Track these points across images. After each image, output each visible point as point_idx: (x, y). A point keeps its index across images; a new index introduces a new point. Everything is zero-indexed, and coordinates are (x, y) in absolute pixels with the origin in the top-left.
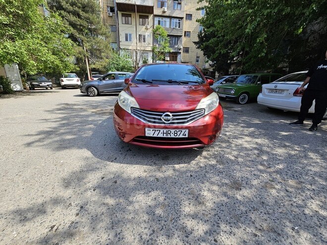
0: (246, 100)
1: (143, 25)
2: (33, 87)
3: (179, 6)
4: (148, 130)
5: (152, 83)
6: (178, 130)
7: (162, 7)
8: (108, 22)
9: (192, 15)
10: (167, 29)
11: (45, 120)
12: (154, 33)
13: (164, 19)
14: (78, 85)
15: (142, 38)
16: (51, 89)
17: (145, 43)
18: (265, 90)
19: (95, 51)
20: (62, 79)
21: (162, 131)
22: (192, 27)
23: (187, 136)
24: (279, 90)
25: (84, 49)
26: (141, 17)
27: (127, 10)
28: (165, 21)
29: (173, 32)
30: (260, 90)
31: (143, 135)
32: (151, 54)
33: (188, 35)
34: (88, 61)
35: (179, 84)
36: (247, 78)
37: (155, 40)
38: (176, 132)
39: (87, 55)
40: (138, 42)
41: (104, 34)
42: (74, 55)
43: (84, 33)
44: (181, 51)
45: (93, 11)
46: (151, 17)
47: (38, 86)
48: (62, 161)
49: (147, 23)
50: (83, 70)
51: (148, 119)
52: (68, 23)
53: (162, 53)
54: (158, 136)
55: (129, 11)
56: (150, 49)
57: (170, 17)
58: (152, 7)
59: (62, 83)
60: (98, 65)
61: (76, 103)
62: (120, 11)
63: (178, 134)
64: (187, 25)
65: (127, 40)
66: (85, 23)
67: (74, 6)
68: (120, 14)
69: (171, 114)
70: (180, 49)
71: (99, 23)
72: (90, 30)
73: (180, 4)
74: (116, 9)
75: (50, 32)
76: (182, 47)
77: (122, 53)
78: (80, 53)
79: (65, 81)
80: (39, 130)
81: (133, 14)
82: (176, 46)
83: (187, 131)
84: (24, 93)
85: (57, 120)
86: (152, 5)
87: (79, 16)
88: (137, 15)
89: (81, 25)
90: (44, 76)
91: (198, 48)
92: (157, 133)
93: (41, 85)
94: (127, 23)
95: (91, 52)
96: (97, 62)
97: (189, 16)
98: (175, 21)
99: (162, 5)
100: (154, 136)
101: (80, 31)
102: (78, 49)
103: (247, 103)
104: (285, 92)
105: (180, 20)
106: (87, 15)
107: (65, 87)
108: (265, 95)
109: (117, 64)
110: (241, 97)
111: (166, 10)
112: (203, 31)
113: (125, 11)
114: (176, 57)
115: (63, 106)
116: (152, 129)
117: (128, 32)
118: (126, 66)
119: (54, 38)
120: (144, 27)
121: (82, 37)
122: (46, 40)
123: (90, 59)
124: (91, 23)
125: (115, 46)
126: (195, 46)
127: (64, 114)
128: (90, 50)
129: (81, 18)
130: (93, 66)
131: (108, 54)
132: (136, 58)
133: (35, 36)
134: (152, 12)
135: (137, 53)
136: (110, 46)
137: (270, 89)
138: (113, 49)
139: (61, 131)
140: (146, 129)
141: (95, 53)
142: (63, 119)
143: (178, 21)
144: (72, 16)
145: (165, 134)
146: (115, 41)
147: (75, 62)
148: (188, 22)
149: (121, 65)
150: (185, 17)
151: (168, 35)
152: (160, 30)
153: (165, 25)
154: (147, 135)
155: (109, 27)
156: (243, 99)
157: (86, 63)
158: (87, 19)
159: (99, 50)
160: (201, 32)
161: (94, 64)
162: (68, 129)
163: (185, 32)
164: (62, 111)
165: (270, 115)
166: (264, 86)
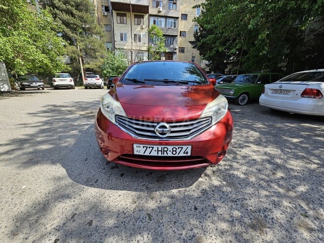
0: (246, 101)
1: (138, 24)
2: (23, 88)
3: (174, 5)
4: (137, 146)
5: (144, 83)
6: (177, 147)
7: (157, 7)
8: (103, 21)
9: (187, 15)
10: (163, 29)
11: (25, 124)
12: (149, 33)
13: (160, 19)
14: (71, 85)
15: (137, 38)
16: (43, 89)
17: (141, 43)
18: (269, 91)
19: (89, 51)
20: (54, 78)
21: (155, 148)
22: (188, 27)
23: (189, 154)
24: (285, 90)
25: (77, 48)
26: (136, 16)
27: (122, 9)
28: (161, 21)
29: (168, 32)
30: (262, 91)
31: (130, 153)
32: (146, 54)
33: (183, 35)
34: (83, 61)
35: (177, 85)
36: (246, 77)
37: (151, 40)
38: (174, 149)
39: (81, 54)
40: (133, 41)
41: (99, 33)
42: (68, 55)
43: (77, 32)
44: (177, 51)
45: (87, 10)
46: (146, 16)
47: (29, 86)
48: (24, 187)
49: (142, 23)
50: (77, 70)
51: (137, 132)
52: (61, 22)
53: (158, 53)
54: (151, 154)
55: (124, 10)
56: (145, 48)
57: (166, 17)
58: (147, 7)
59: (55, 83)
60: (92, 65)
61: (65, 104)
62: (115, 10)
63: (178, 152)
64: (182, 26)
65: (122, 39)
66: (79, 22)
67: (67, 4)
68: (115, 13)
69: (167, 125)
70: (176, 49)
71: (93, 22)
72: (83, 29)
73: (175, 3)
74: (111, 8)
75: (39, 30)
76: (177, 47)
77: (117, 52)
78: (73, 52)
79: (58, 82)
80: (12, 138)
81: (128, 14)
82: (172, 46)
83: (190, 147)
84: (12, 93)
85: (38, 124)
86: (148, 5)
87: (73, 15)
88: (132, 14)
89: (74, 24)
90: (36, 76)
91: (194, 47)
92: (149, 150)
93: (31, 85)
94: (122, 22)
95: (85, 52)
96: (91, 62)
97: (185, 16)
98: (170, 21)
99: (158, 5)
100: (145, 154)
101: (74, 30)
102: (71, 48)
103: (247, 104)
104: (292, 93)
105: (175, 20)
106: (80, 14)
107: (57, 88)
108: (267, 95)
109: (112, 64)
110: (241, 98)
111: (161, 10)
112: (198, 31)
113: (120, 11)
114: (172, 57)
115: (50, 107)
116: (142, 146)
117: (123, 32)
118: (121, 66)
119: (43, 36)
120: (140, 27)
121: (76, 36)
122: (35, 38)
123: (84, 59)
124: (85, 22)
125: (110, 46)
126: (190, 46)
127: (49, 117)
128: (84, 49)
129: (75, 17)
130: (87, 66)
131: (102, 53)
132: (132, 57)
133: (23, 33)
134: (147, 12)
135: (132, 53)
136: (105, 46)
137: (274, 90)
138: (108, 49)
139: (39, 139)
140: (135, 146)
141: (89, 53)
142: (46, 123)
143: (173, 21)
144: (64, 14)
145: (160, 153)
146: (110, 41)
147: (69, 62)
148: (184, 22)
149: (116, 65)
150: (180, 16)
151: (164, 35)
152: (156, 30)
153: (161, 25)
154: (135, 153)
155: (103, 26)
156: (243, 100)
157: (80, 63)
158: (81, 18)
159: (94, 50)
160: (197, 31)
161: (89, 64)
162: (47, 136)
163: (181, 32)
164: (47, 114)
165: (274, 118)
166: (266, 86)
